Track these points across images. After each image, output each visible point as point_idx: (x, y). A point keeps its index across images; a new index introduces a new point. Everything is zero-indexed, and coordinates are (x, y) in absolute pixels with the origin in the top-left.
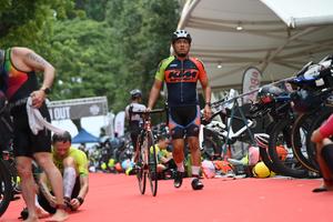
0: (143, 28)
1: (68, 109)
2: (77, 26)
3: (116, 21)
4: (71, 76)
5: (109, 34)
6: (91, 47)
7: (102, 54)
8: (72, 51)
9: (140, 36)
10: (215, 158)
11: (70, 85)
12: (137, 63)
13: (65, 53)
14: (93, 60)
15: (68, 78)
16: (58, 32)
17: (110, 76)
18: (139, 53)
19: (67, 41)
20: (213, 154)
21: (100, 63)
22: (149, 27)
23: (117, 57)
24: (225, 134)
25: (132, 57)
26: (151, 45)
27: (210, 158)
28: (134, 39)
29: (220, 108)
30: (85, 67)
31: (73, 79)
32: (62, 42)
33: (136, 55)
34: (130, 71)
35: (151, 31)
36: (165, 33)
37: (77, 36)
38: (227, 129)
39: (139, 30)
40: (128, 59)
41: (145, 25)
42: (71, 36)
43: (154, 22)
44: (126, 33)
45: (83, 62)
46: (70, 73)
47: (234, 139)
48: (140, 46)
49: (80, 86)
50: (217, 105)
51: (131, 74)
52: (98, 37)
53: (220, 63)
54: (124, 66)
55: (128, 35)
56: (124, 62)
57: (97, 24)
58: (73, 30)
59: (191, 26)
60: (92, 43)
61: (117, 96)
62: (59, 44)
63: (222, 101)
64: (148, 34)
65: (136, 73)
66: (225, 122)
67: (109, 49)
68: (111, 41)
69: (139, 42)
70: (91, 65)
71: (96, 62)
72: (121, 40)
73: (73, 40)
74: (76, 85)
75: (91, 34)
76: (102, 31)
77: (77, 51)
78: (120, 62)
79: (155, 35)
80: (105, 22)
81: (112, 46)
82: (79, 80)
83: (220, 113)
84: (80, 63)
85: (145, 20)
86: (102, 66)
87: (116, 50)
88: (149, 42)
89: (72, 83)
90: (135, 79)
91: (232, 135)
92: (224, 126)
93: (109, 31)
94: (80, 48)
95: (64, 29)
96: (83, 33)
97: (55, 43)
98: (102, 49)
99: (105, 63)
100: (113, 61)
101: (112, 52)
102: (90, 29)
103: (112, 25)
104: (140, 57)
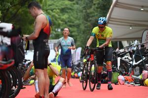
0: (93, 6)
1: (53, 44)
2: (60, 3)
3: (80, 2)
4: (55, 28)
5: (76, 8)
6: (66, 14)
7: (72, 18)
8: (57, 15)
9: (92, 10)
10: (125, 75)
11: (54, 32)
12: (89, 24)
13: (53, 16)
14: (67, 21)
15: (54, 29)
16: (50, 5)
17: (75, 29)
18: (91, 19)
19: (54, 10)
20: (124, 72)
21: (70, 22)
22: (96, 6)
23: (79, 20)
24: (131, 62)
25: (87, 20)
26: (97, 15)
27: (123, 75)
28: (88, 11)
29: (130, 49)
30: (63, 24)
31: (56, 30)
32: (52, 10)
33: (89, 19)
34: (85, 27)
35: (97, 8)
36: (104, 9)
37: (60, 8)
38: (132, 60)
39: (91, 7)
40: (85, 21)
41: (95, 4)
42: (57, 8)
43: (99, 4)
44: (84, 8)
45: (62, 21)
46: (55, 26)
47: (136, 66)
48: (91, 15)
49: (59, 33)
50: (128, 48)
51: (86, 29)
52: (70, 9)
53: (131, 26)
54: (82, 25)
55: (85, 9)
56: (83, 22)
57: (70, 2)
58: (58, 5)
59: (117, 7)
60: (67, 12)
61: (78, 39)
62: (50, 11)
63: (131, 46)
64: (96, 9)
65: (88, 28)
66: (131, 57)
67: (75, 15)
68: (77, 12)
69: (91, 13)
70: (66, 23)
71: (69, 21)
72: (82, 11)
73: (58, 10)
74: (57, 33)
75: (67, 7)
76: (73, 7)
77: (59, 15)
78: (81, 22)
79: (99, 10)
80: (74, 2)
81: (77, 14)
82: (59, 30)
83: (129, 52)
84: (60, 22)
85: (94, 2)
86: (71, 24)
87: (79, 16)
88: (96, 14)
89: (56, 32)
90: (88, 31)
91: (134, 63)
92: (131, 59)
93: (76, 6)
94: (61, 14)
95: (53, 4)
96: (63, 7)
97: (48, 11)
98: (72, 15)
99: (73, 22)
100: (77, 22)
101: (77, 17)
102: (66, 5)
103: (77, 3)
104: (90, 21)
